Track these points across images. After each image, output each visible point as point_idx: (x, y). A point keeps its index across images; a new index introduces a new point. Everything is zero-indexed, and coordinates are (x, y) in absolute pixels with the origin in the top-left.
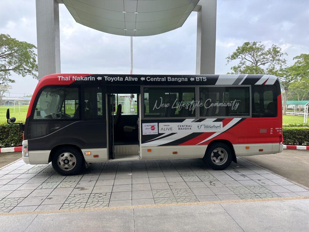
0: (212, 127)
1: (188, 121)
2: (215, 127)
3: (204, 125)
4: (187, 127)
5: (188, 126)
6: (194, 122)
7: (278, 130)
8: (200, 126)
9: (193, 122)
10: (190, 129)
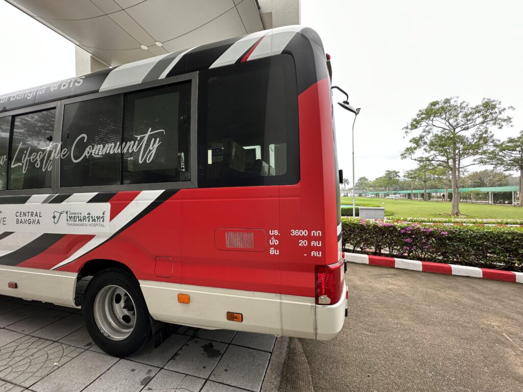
0: (84, 218)
1: (37, 201)
2: (91, 219)
3: (67, 213)
4: (31, 218)
5: (34, 215)
6: (47, 204)
7: (303, 238)
8: (57, 215)
9: (45, 202)
10: (38, 222)
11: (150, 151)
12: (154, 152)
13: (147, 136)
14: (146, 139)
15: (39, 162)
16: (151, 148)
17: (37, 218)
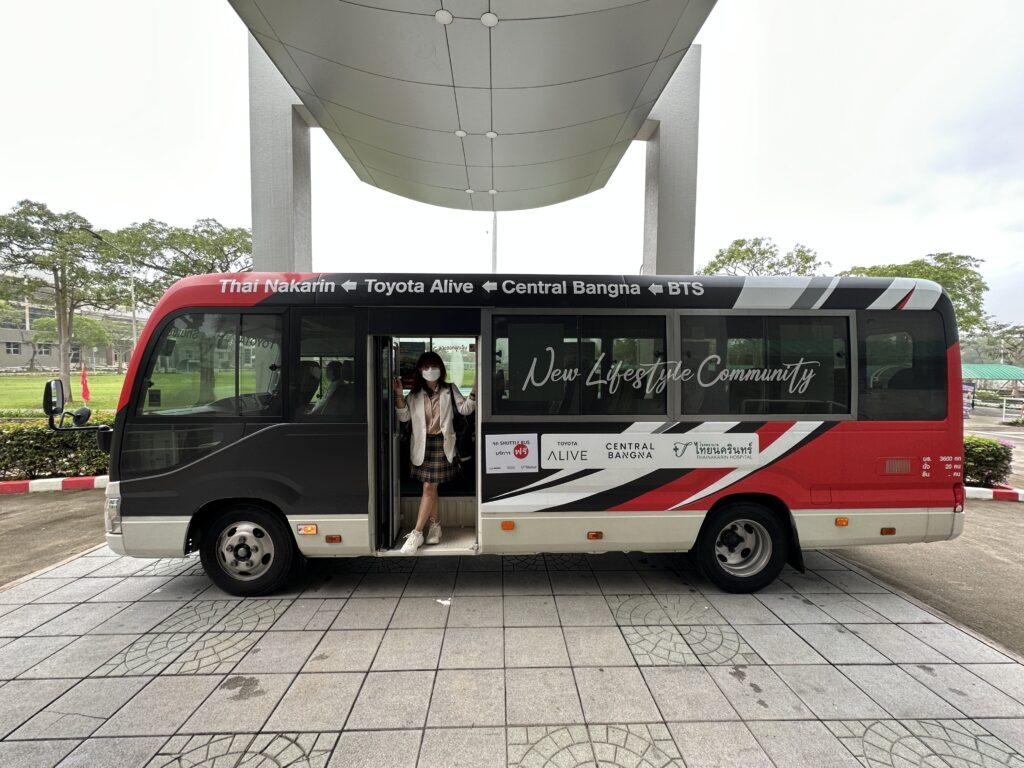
0: (723, 450)
1: (642, 430)
2: (733, 451)
3: (696, 444)
4: (637, 451)
5: (641, 447)
6: (661, 435)
7: (949, 463)
8: (681, 447)
9: (657, 431)
10: (649, 455)
11: (803, 381)
12: (807, 382)
13: (798, 366)
14: (797, 369)
15: (639, 380)
16: (803, 378)
17: (646, 452)
